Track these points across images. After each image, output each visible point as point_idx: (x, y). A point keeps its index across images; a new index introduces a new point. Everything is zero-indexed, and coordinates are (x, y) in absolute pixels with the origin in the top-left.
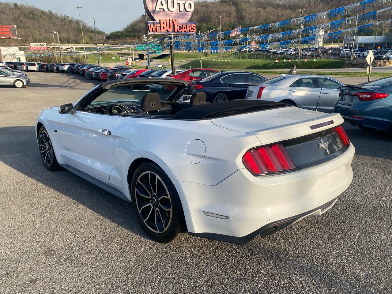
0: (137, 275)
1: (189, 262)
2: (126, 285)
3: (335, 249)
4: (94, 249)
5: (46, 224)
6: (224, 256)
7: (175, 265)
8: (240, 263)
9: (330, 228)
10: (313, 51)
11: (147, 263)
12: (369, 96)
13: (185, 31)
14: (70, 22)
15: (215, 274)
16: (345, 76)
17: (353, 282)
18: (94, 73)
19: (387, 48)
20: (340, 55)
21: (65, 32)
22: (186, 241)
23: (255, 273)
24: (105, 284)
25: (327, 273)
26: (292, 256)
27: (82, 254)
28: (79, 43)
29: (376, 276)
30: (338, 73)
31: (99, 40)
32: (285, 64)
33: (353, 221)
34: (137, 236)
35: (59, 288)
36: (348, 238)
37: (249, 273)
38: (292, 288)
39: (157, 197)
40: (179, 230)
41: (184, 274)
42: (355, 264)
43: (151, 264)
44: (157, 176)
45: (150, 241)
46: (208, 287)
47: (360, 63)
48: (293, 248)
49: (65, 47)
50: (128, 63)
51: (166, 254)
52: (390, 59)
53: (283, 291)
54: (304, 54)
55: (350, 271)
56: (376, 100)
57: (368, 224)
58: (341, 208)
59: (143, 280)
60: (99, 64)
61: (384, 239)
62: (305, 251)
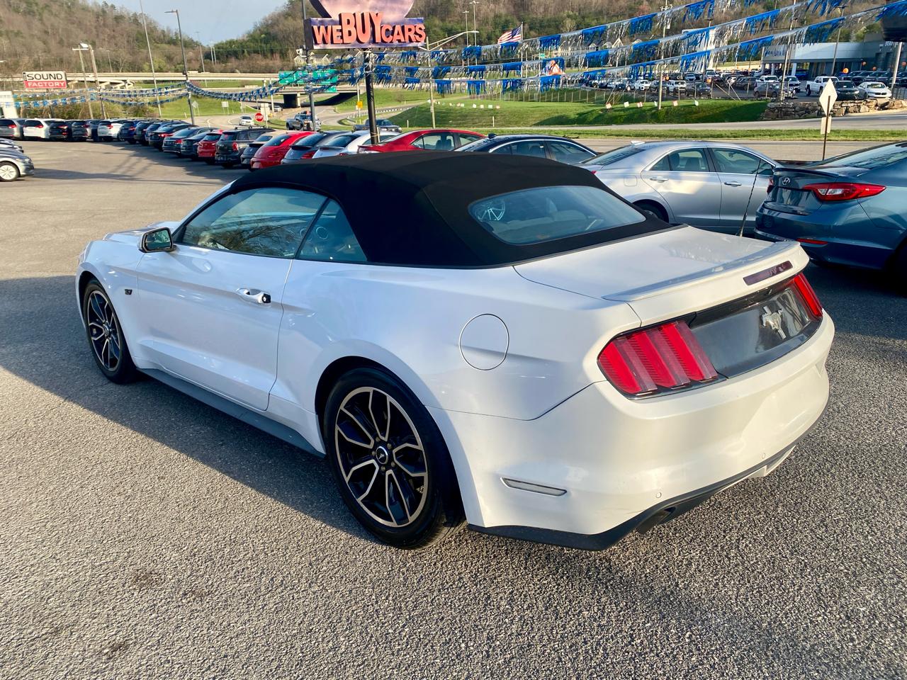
0: (357, 625)
1: (470, 591)
2: (333, 649)
3: (796, 551)
4: (248, 568)
5: (129, 511)
6: (548, 576)
7: (438, 599)
8: (585, 590)
9: (777, 504)
10: (691, 80)
11: (374, 597)
12: (839, 192)
13: (399, 41)
14: (118, 19)
15: (532, 618)
16: (767, 140)
17: (843, 627)
18: (183, 143)
19: (862, 72)
20: (756, 90)
21: (106, 43)
22: (455, 542)
23: (623, 612)
24: (286, 649)
25: (783, 609)
26: (700, 571)
27: (223, 580)
28: (140, 70)
29: (894, 612)
30: (751, 133)
31: (189, 61)
32: (627, 113)
33: (827, 486)
34: (343, 535)
35: (181, 661)
36: (822, 524)
37: (610, 612)
38: (711, 646)
39: (389, 445)
40: (445, 520)
41: (463, 619)
42: (843, 585)
43: (383, 598)
44: (390, 399)
45: (374, 544)
46: (522, 648)
47: (802, 109)
48: (700, 553)
49: (109, 80)
50: (260, 117)
51: (415, 573)
52: (869, 97)
53: (692, 652)
54: (671, 88)
55: (836, 603)
56: (856, 201)
57: (862, 492)
58: (797, 457)
59: (372, 636)
60: (193, 121)
61: (901, 527)
62: (729, 559)
